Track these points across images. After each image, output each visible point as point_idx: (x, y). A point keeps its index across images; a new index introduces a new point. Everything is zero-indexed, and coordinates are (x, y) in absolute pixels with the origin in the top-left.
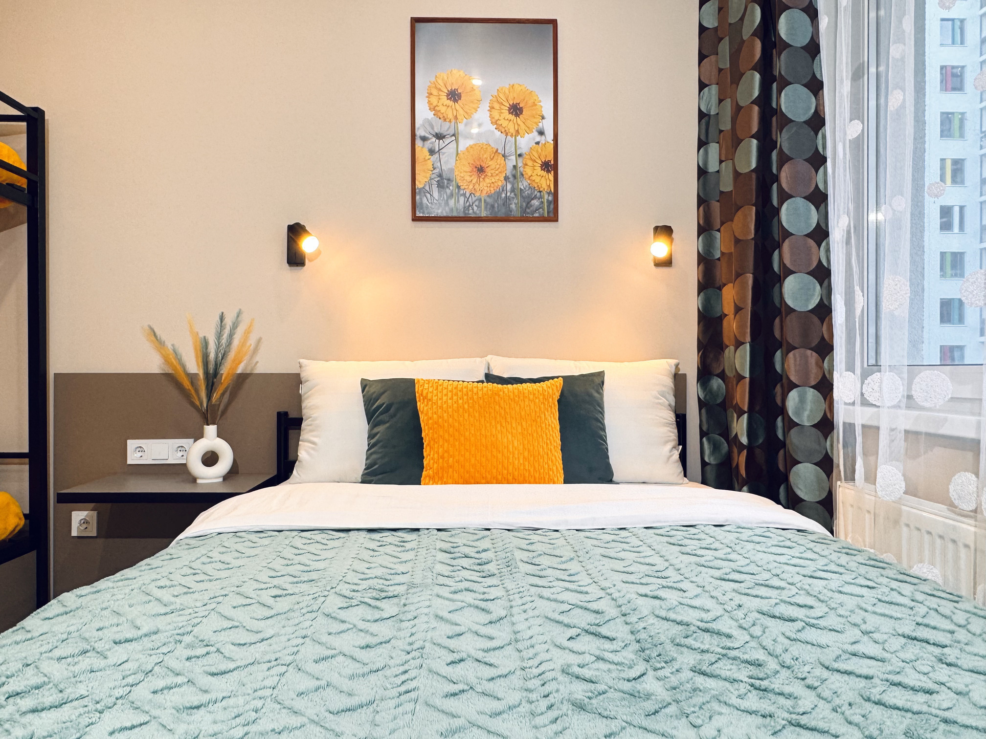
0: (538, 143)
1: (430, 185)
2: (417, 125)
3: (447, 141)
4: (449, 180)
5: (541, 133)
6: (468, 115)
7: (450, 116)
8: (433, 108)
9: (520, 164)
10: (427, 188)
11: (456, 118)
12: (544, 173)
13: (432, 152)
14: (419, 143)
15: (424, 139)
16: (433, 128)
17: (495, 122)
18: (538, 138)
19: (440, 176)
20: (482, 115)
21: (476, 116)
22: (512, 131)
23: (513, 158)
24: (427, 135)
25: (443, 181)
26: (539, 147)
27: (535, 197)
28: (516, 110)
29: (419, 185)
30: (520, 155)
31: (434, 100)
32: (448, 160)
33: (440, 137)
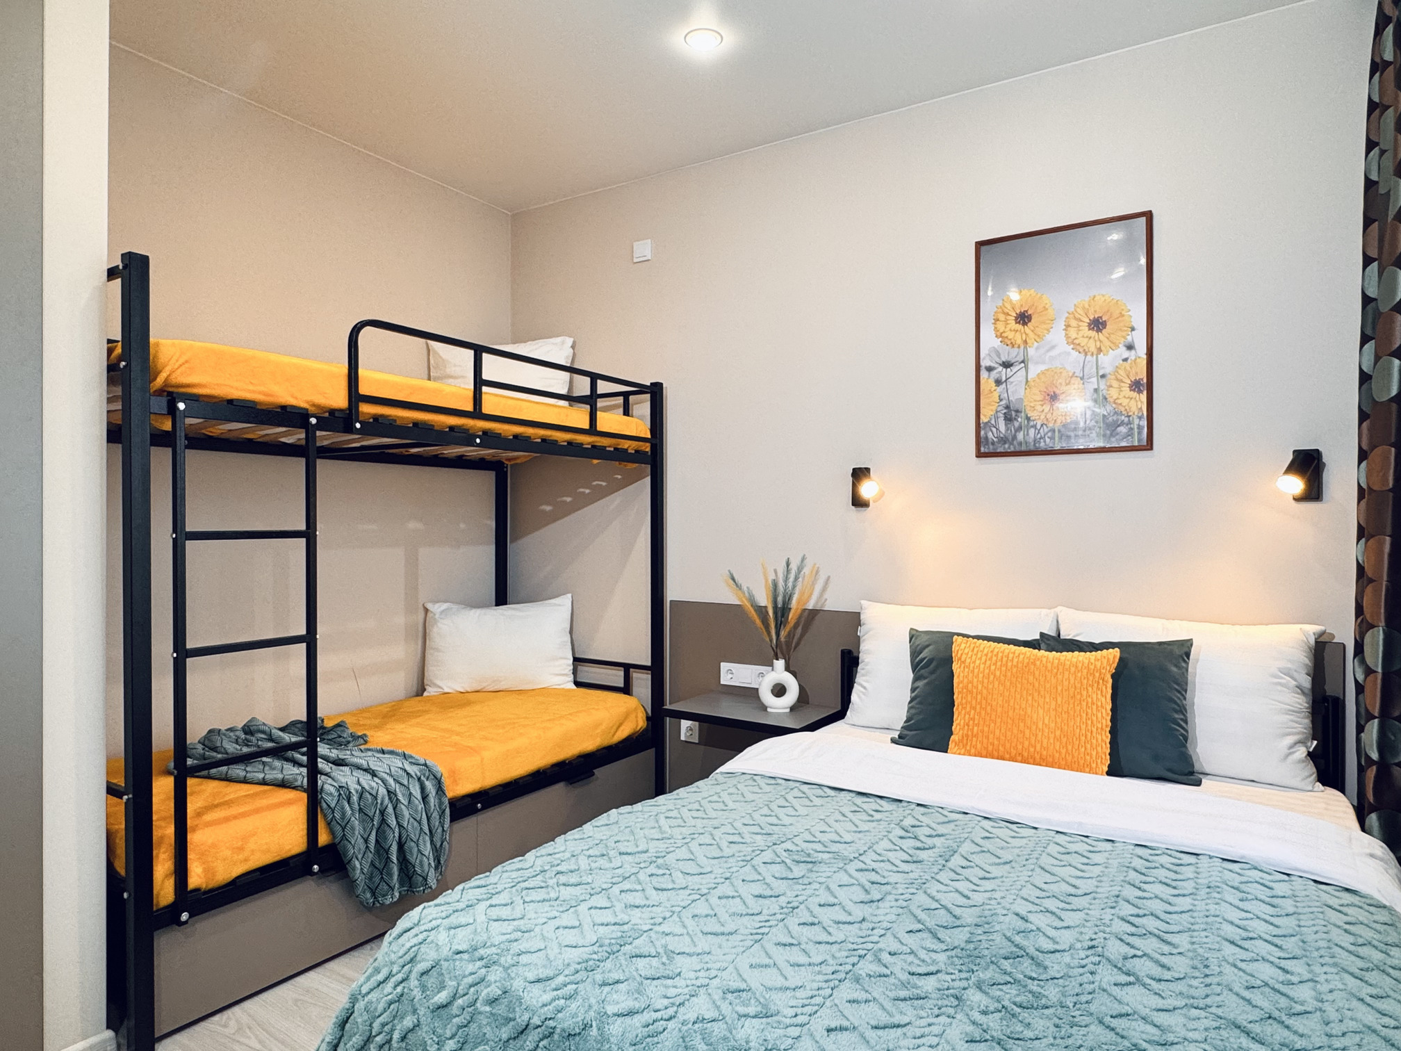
0: (1125, 360)
1: (997, 418)
2: (982, 355)
3: (1015, 369)
4: (1017, 411)
5: (1130, 347)
6: (1039, 337)
7: (1019, 341)
8: (1000, 335)
9: (1102, 386)
10: (993, 422)
11: (1025, 342)
12: (1135, 394)
13: (998, 382)
14: (984, 374)
15: (990, 369)
16: (1000, 358)
17: (1072, 342)
18: (1126, 354)
19: (1007, 407)
20: (1056, 336)
21: (1049, 337)
22: (1093, 349)
23: (1094, 380)
24: (993, 365)
25: (1010, 413)
26: (1127, 365)
27: (1122, 423)
28: (1098, 324)
29: (984, 419)
30: (1103, 376)
31: (1001, 326)
32: (1017, 390)
33: (1007, 365)
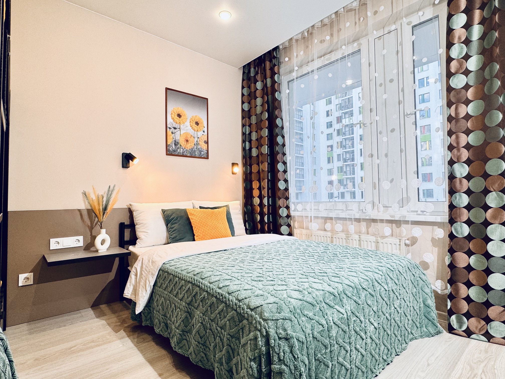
0: (203, 135)
1: (172, 144)
2: (168, 123)
3: (177, 130)
4: (178, 143)
5: (204, 132)
6: (184, 123)
7: (178, 122)
8: (173, 119)
9: (198, 141)
10: (171, 145)
11: (180, 123)
12: (205, 144)
13: (172, 133)
14: (168, 129)
15: (170, 128)
16: (173, 125)
17: (191, 126)
18: (203, 133)
19: (175, 141)
20: (188, 123)
21: (186, 123)
22: (196, 130)
23: (196, 138)
24: (171, 127)
25: (176, 143)
26: (203, 136)
27: (202, 151)
28: (197, 124)
29: (168, 143)
30: (198, 138)
31: (173, 116)
32: (178, 136)
33: (175, 128)
